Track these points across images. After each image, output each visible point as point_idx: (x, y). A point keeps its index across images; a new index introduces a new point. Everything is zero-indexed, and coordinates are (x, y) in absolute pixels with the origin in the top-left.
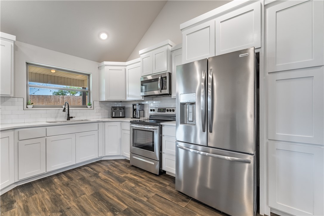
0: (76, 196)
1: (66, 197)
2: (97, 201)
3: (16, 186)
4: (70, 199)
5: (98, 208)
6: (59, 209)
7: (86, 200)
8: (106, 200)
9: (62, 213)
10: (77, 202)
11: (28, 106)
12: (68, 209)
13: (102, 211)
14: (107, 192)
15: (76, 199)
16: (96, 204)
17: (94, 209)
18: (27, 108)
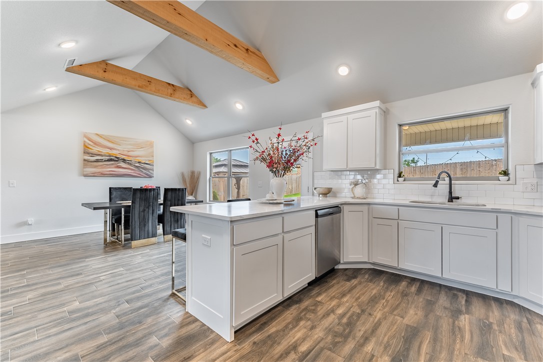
0: (393, 311)
1: (385, 304)
2: (400, 335)
3: (372, 267)
4: (384, 308)
5: (388, 342)
6: (364, 308)
7: (393, 324)
8: (409, 346)
9: (361, 313)
10: (384, 316)
11: (399, 179)
12: (370, 314)
13: (385, 348)
14: (429, 342)
15: (387, 314)
16: (394, 336)
17: (384, 338)
18: (398, 181)
